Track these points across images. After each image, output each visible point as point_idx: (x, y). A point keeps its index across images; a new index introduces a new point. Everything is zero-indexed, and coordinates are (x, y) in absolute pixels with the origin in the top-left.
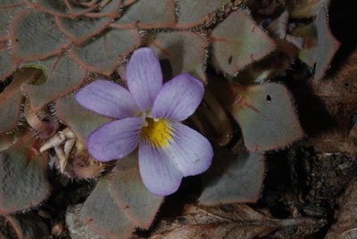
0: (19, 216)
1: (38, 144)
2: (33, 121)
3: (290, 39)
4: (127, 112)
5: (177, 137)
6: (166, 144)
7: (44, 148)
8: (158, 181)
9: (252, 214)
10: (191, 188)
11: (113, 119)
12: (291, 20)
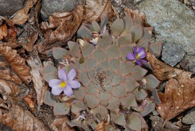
0: (52, 52)
1: (68, 58)
2: (72, 59)
3: (78, 119)
4: (68, 79)
5: (61, 88)
6: (60, 86)
7: (67, 60)
8: (52, 83)
9: (42, 101)
10: (50, 89)
11: (67, 76)
12: (83, 120)
